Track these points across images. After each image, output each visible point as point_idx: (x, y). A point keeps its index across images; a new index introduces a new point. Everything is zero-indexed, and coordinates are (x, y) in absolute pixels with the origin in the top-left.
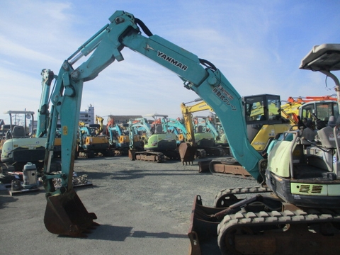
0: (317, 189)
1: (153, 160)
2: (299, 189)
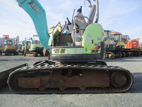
0: (63, 51)
1: (33, 55)
2: (55, 51)
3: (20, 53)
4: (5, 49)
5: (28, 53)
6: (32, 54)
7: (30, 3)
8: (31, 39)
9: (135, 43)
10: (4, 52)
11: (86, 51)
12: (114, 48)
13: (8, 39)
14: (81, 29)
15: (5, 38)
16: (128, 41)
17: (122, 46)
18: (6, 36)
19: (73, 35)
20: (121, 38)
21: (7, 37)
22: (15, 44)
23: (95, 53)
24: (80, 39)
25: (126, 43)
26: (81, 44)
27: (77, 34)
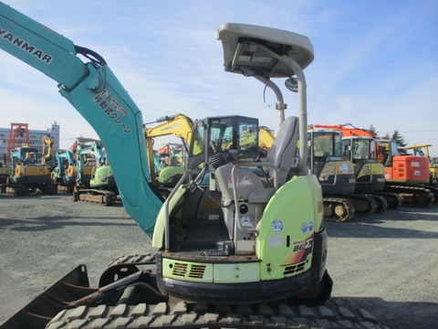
0: (198, 271)
1: (101, 201)
2: (172, 269)
3: (63, 188)
4: (17, 175)
5: (85, 193)
6: (100, 197)
7: (95, 91)
8: (96, 147)
9: (416, 164)
10: (11, 184)
11: (269, 270)
12: (352, 184)
13: (25, 134)
14: (255, 203)
15: (17, 130)
16: (394, 159)
17: (376, 177)
18: (20, 125)
19: (228, 218)
20: (373, 149)
21: (23, 129)
22: (48, 155)
23: (295, 273)
24: (252, 234)
25: (388, 166)
26: (254, 247)
27: (240, 217)
